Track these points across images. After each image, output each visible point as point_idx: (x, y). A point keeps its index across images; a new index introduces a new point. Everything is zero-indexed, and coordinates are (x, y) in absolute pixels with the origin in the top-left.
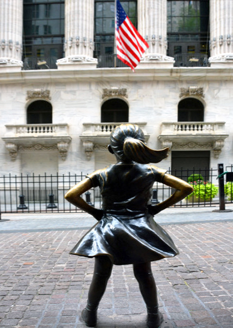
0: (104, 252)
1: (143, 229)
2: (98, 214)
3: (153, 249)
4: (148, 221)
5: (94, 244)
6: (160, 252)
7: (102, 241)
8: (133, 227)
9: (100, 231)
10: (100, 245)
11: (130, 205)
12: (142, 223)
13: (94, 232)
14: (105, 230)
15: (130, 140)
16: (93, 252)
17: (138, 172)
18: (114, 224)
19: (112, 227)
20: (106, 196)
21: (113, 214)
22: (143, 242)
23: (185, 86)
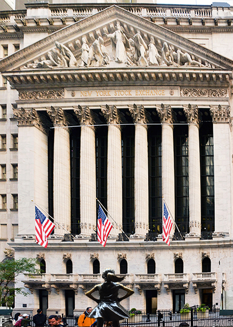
0: (101, 316)
1: (116, 307)
2: (98, 301)
3: (120, 315)
4: (117, 304)
5: (97, 313)
6: (123, 316)
7: (100, 312)
8: (112, 306)
9: (99, 308)
10: (99, 314)
11: (110, 298)
12: (115, 305)
13: (97, 308)
14: (101, 308)
15: (109, 273)
16: (96, 317)
17: (114, 285)
18: (105, 305)
19: (104, 306)
20: (101, 294)
21: (104, 301)
22: (116, 313)
23: (149, 253)
